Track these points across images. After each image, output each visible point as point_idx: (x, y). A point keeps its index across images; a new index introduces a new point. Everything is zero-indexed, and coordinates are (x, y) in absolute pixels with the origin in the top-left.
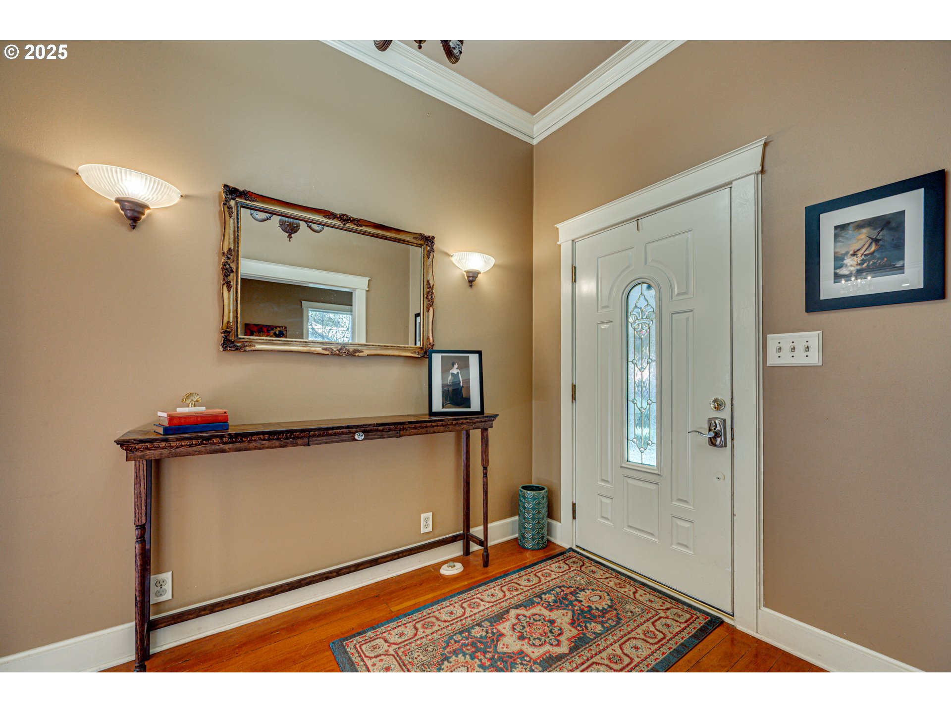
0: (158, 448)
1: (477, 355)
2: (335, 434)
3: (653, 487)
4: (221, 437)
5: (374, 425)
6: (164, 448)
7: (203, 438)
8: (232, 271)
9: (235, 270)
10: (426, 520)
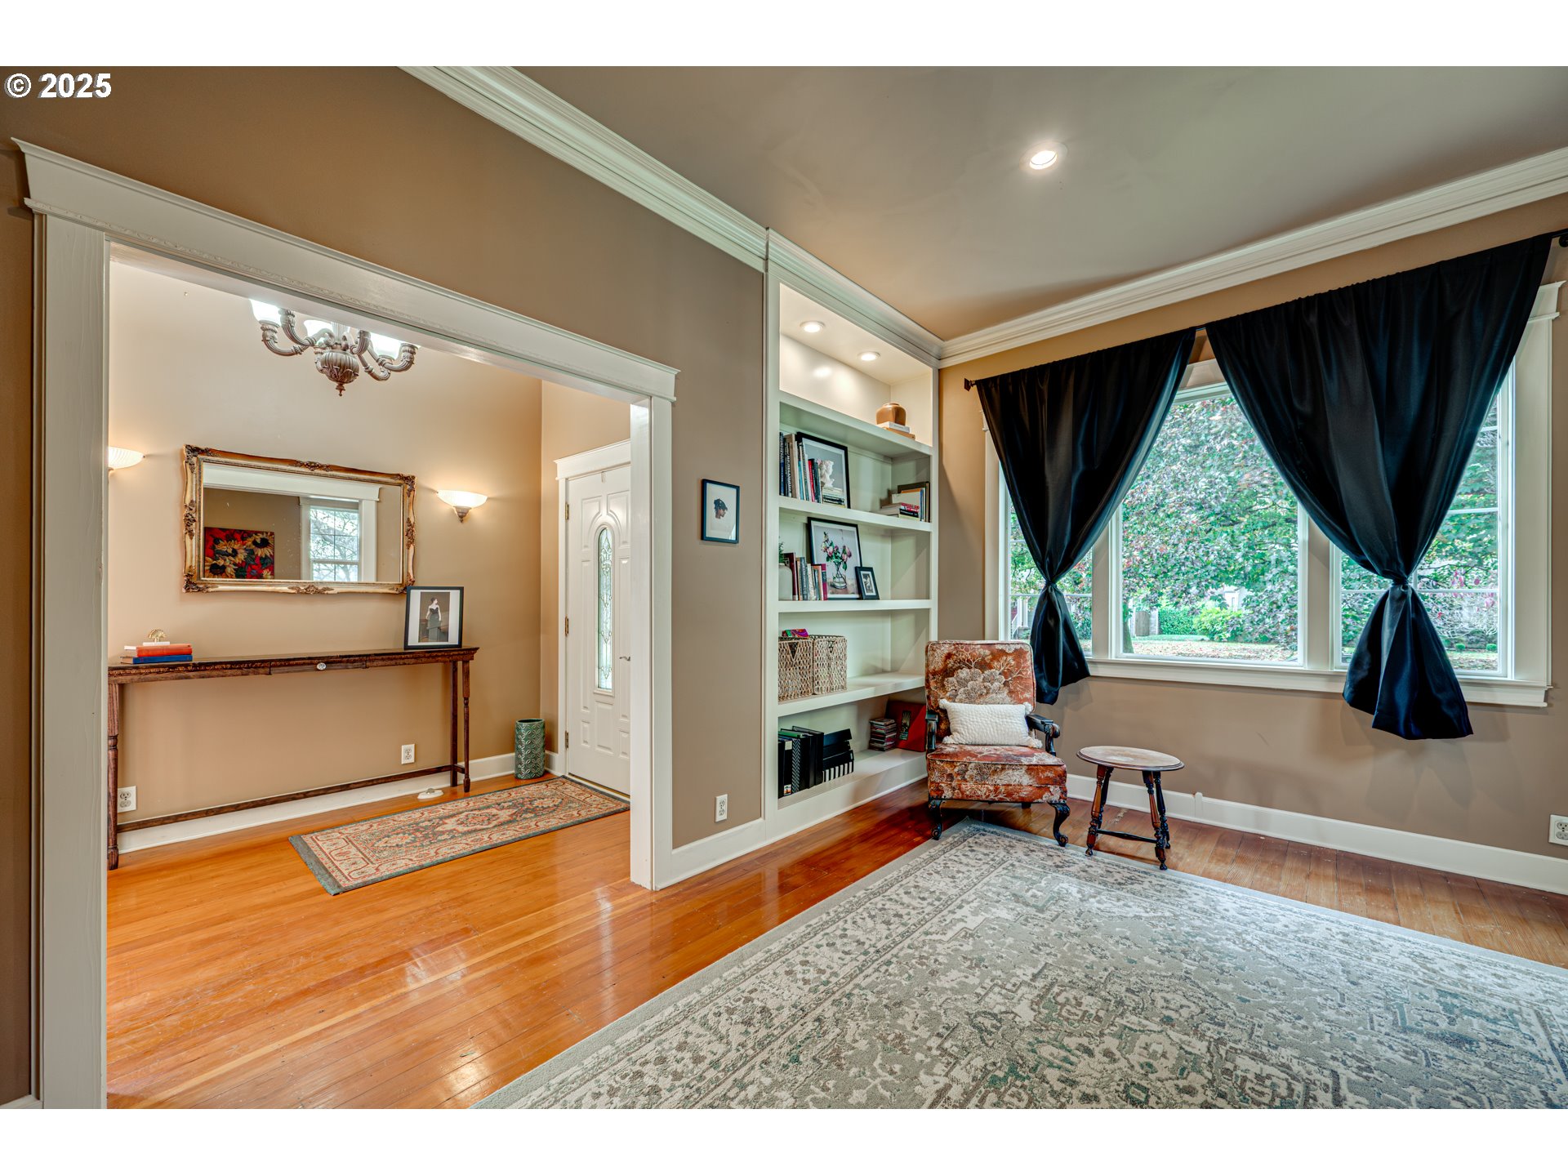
0: (130, 674)
1: (459, 591)
2: (297, 665)
3: (609, 707)
4: (186, 666)
5: (337, 657)
6: (135, 674)
7: (170, 667)
8: (195, 521)
9: (197, 520)
10: (408, 751)
